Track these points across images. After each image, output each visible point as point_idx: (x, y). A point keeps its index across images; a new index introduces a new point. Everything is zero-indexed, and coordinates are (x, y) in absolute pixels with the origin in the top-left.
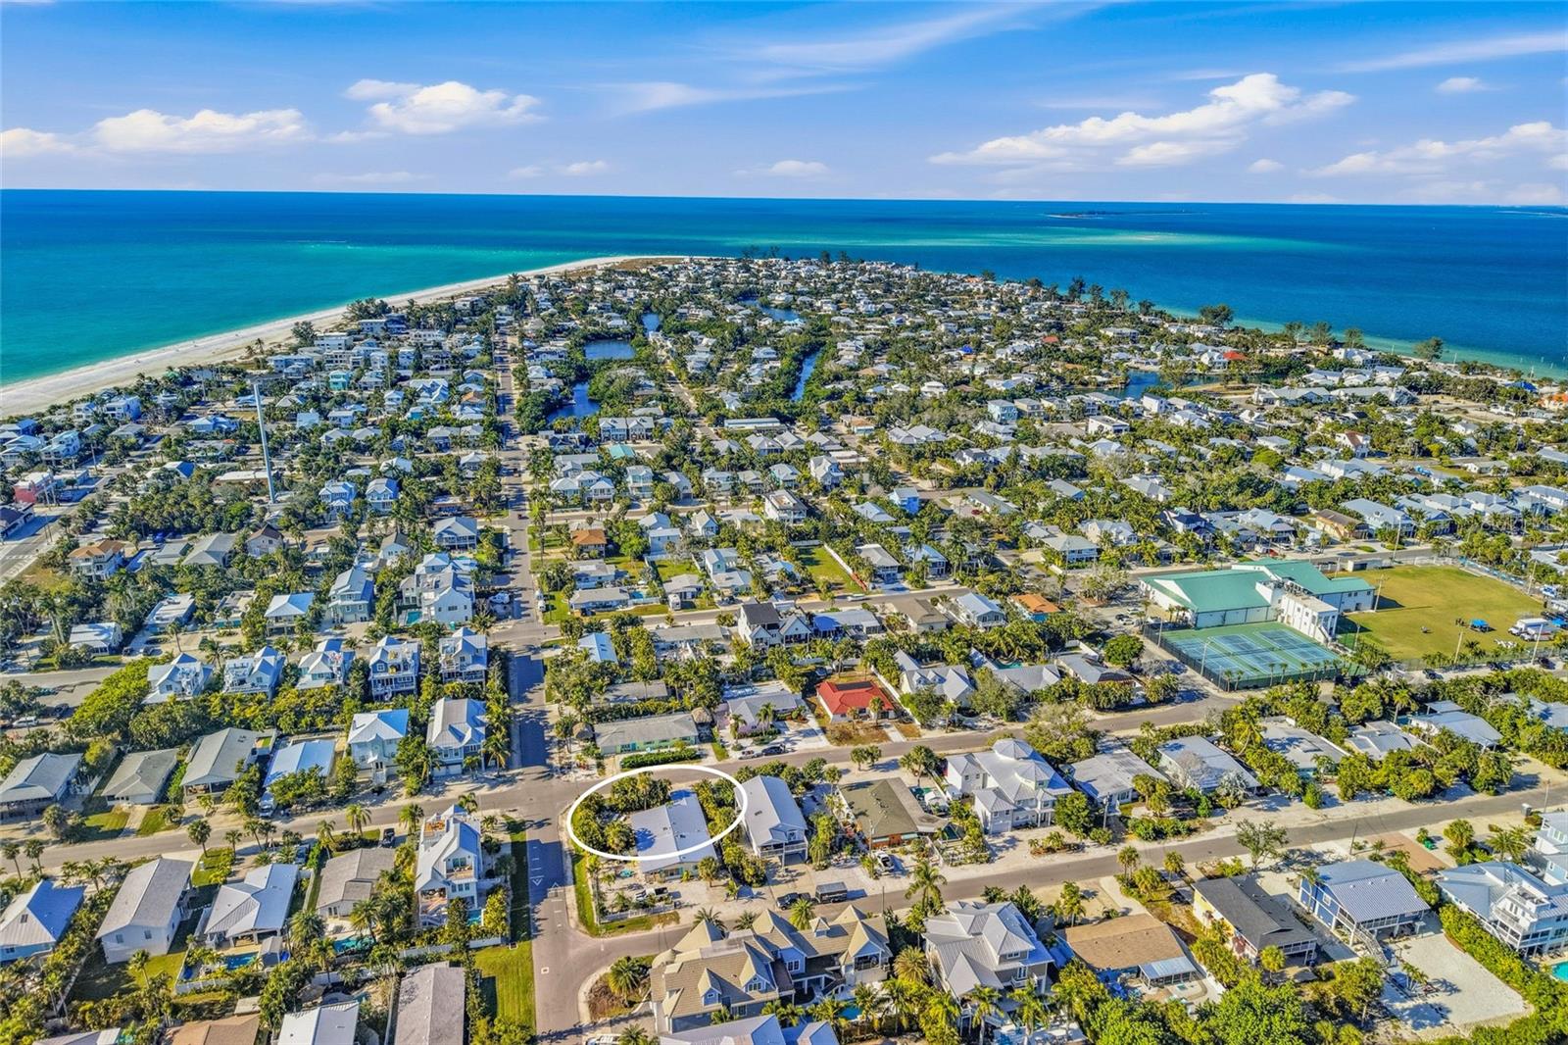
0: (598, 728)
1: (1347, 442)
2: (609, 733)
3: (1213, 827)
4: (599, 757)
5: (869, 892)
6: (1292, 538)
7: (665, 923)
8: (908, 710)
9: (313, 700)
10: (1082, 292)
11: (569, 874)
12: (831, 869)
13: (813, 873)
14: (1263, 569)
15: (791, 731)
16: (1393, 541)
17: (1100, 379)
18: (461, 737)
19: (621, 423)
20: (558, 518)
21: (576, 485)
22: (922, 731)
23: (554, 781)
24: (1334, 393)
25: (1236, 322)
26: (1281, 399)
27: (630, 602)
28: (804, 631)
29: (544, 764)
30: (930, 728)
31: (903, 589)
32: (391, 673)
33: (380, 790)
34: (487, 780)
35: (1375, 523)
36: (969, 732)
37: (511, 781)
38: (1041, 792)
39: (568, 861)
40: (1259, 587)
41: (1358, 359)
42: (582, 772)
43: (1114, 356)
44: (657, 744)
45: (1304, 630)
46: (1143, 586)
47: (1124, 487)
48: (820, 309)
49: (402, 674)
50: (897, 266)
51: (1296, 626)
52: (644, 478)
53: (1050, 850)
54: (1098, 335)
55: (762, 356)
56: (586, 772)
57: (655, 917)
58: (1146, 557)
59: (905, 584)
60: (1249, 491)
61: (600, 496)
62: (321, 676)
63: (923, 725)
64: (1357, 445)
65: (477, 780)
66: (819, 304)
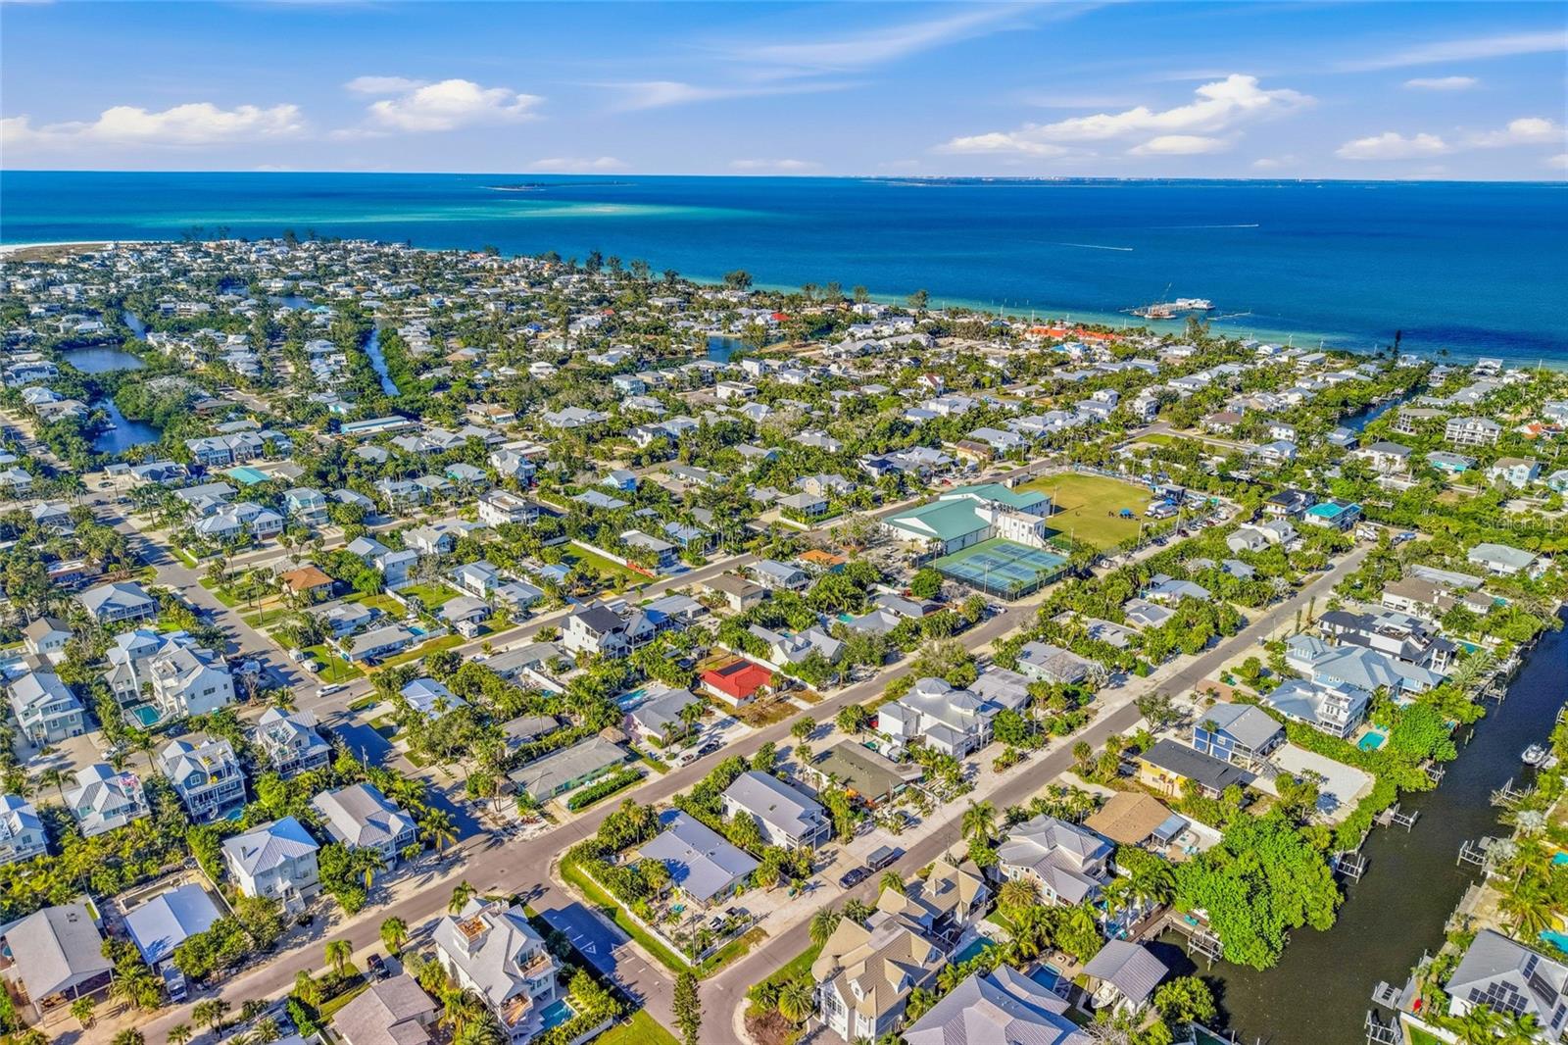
0: (517, 776)
1: (928, 383)
2: (534, 777)
3: (1096, 712)
4: (538, 806)
5: (906, 848)
6: (953, 468)
7: (757, 941)
8: (795, 678)
9: (128, 844)
10: (600, 264)
11: (617, 930)
12: (856, 839)
13: (843, 847)
14: (971, 495)
15: (707, 727)
16: (1019, 459)
17: (687, 348)
18: (386, 828)
19: (218, 444)
20: (239, 562)
21: (234, 521)
22: (821, 694)
23: (509, 845)
24: (881, 342)
25: (755, 287)
26: (847, 352)
27: (415, 640)
28: (650, 626)
29: (480, 831)
30: (826, 689)
31: (686, 569)
32: (211, 784)
33: (307, 922)
34: (430, 868)
35: (1002, 447)
36: (857, 685)
37: (457, 860)
38: (979, 717)
39: (604, 919)
40: (978, 511)
41: (874, 312)
42: (530, 828)
43: (680, 324)
44: (589, 776)
45: (1023, 540)
46: (884, 527)
47: (797, 444)
48: (336, 294)
49: (227, 780)
50: (381, 244)
51: (1015, 539)
52: (316, 501)
53: (1007, 765)
54: (649, 306)
55: (319, 350)
56: (537, 826)
57: (741, 940)
58: (864, 502)
59: (685, 563)
60: (899, 433)
61: (268, 530)
62: (115, 811)
63: (819, 689)
64: (936, 384)
65: (418, 871)
66: (330, 289)
